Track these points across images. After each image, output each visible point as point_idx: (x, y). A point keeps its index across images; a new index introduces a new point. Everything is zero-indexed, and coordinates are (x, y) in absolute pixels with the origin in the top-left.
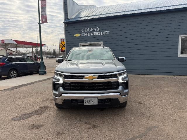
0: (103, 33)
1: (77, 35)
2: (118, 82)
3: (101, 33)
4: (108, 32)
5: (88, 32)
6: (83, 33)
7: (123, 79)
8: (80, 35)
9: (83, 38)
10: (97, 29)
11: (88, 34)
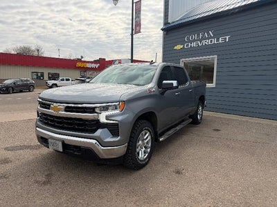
0: (218, 40)
1: (179, 47)
2: (98, 121)
3: (215, 41)
4: (227, 37)
5: (194, 40)
6: (187, 42)
7: (107, 118)
8: (182, 46)
9: (188, 50)
10: (208, 34)
11: (194, 44)
